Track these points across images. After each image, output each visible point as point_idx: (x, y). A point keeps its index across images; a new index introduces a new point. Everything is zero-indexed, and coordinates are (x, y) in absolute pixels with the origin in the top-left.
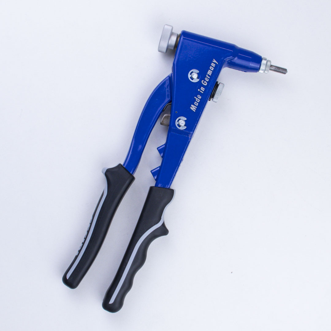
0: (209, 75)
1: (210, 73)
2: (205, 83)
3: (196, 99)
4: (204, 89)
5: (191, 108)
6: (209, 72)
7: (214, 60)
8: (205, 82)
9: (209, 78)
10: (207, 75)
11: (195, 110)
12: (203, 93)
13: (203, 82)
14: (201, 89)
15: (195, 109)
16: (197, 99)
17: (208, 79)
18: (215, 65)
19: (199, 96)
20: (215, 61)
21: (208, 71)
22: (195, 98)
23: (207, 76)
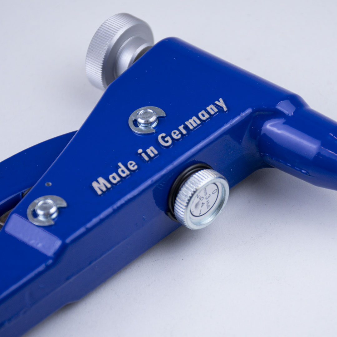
0: (186, 128)
1: (193, 123)
2: (167, 142)
3: (120, 167)
4: (156, 152)
5: (95, 184)
6: (191, 121)
7: (221, 100)
8: (168, 138)
9: (184, 132)
10: (182, 126)
11: (101, 190)
12: (147, 159)
13: (163, 138)
14: (148, 151)
15: (104, 189)
16: (123, 168)
17: (180, 136)
18: (216, 110)
19: (134, 163)
20: (221, 103)
21: (191, 118)
22: (120, 164)
23: (181, 128)
